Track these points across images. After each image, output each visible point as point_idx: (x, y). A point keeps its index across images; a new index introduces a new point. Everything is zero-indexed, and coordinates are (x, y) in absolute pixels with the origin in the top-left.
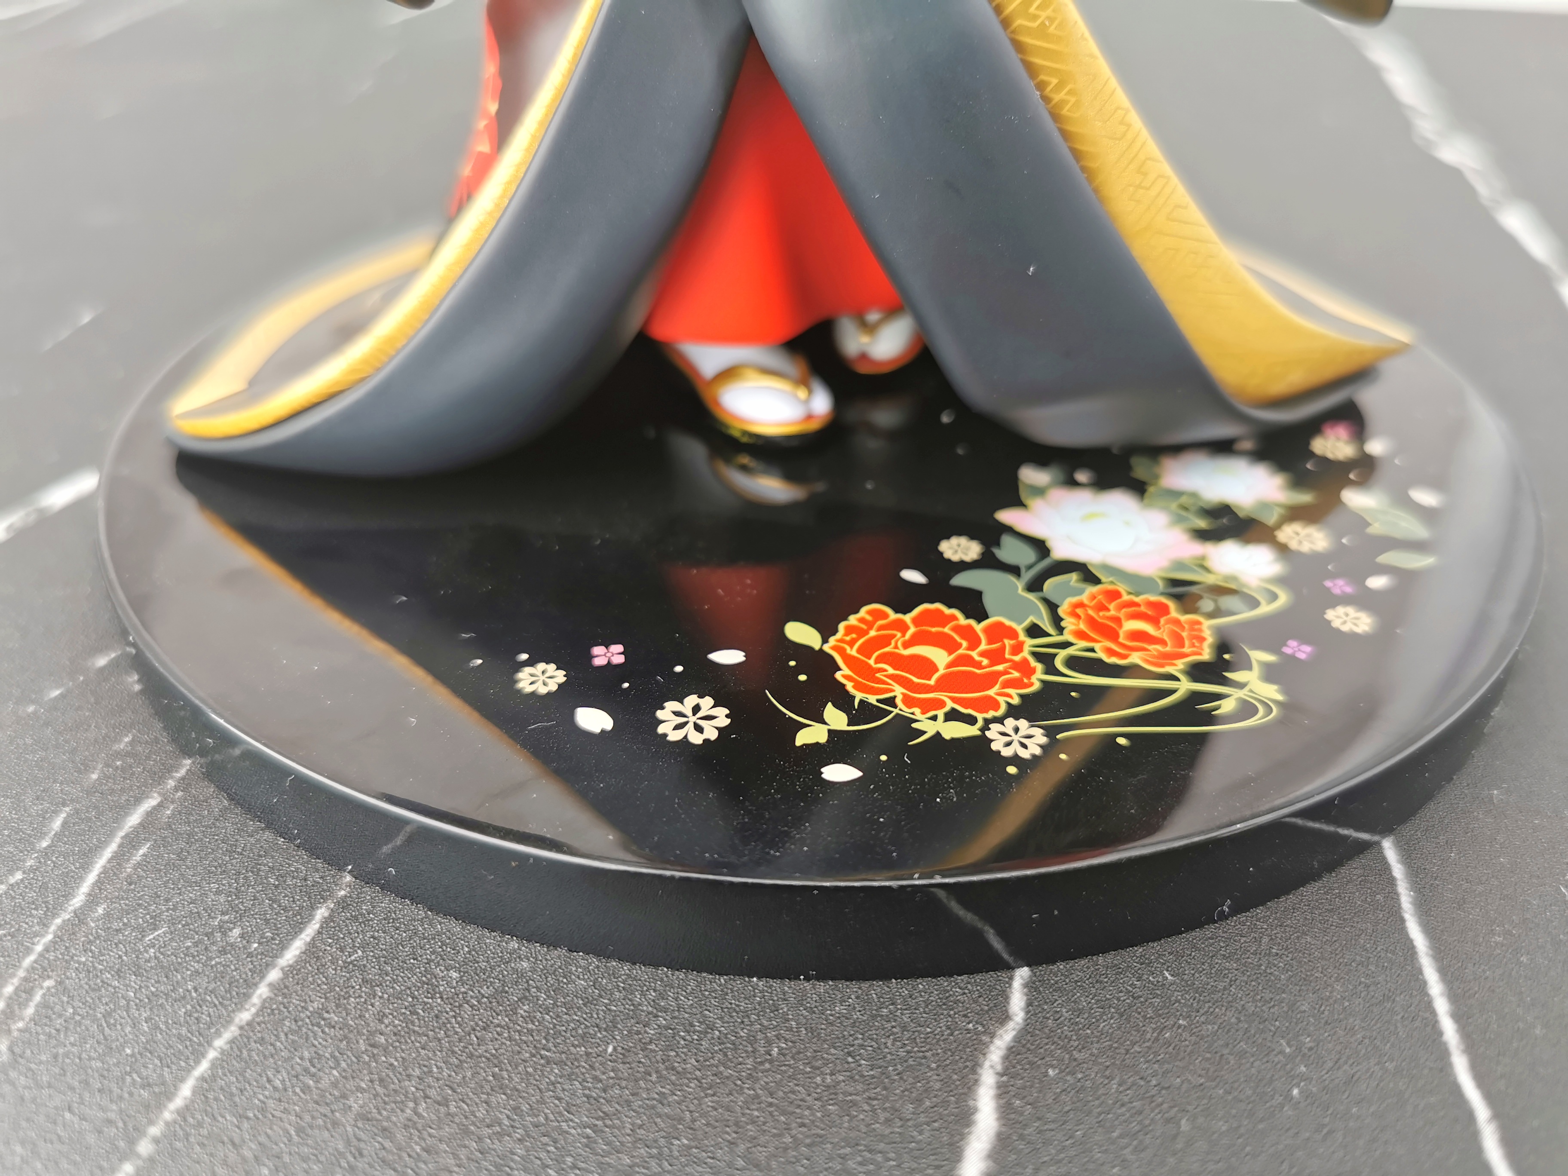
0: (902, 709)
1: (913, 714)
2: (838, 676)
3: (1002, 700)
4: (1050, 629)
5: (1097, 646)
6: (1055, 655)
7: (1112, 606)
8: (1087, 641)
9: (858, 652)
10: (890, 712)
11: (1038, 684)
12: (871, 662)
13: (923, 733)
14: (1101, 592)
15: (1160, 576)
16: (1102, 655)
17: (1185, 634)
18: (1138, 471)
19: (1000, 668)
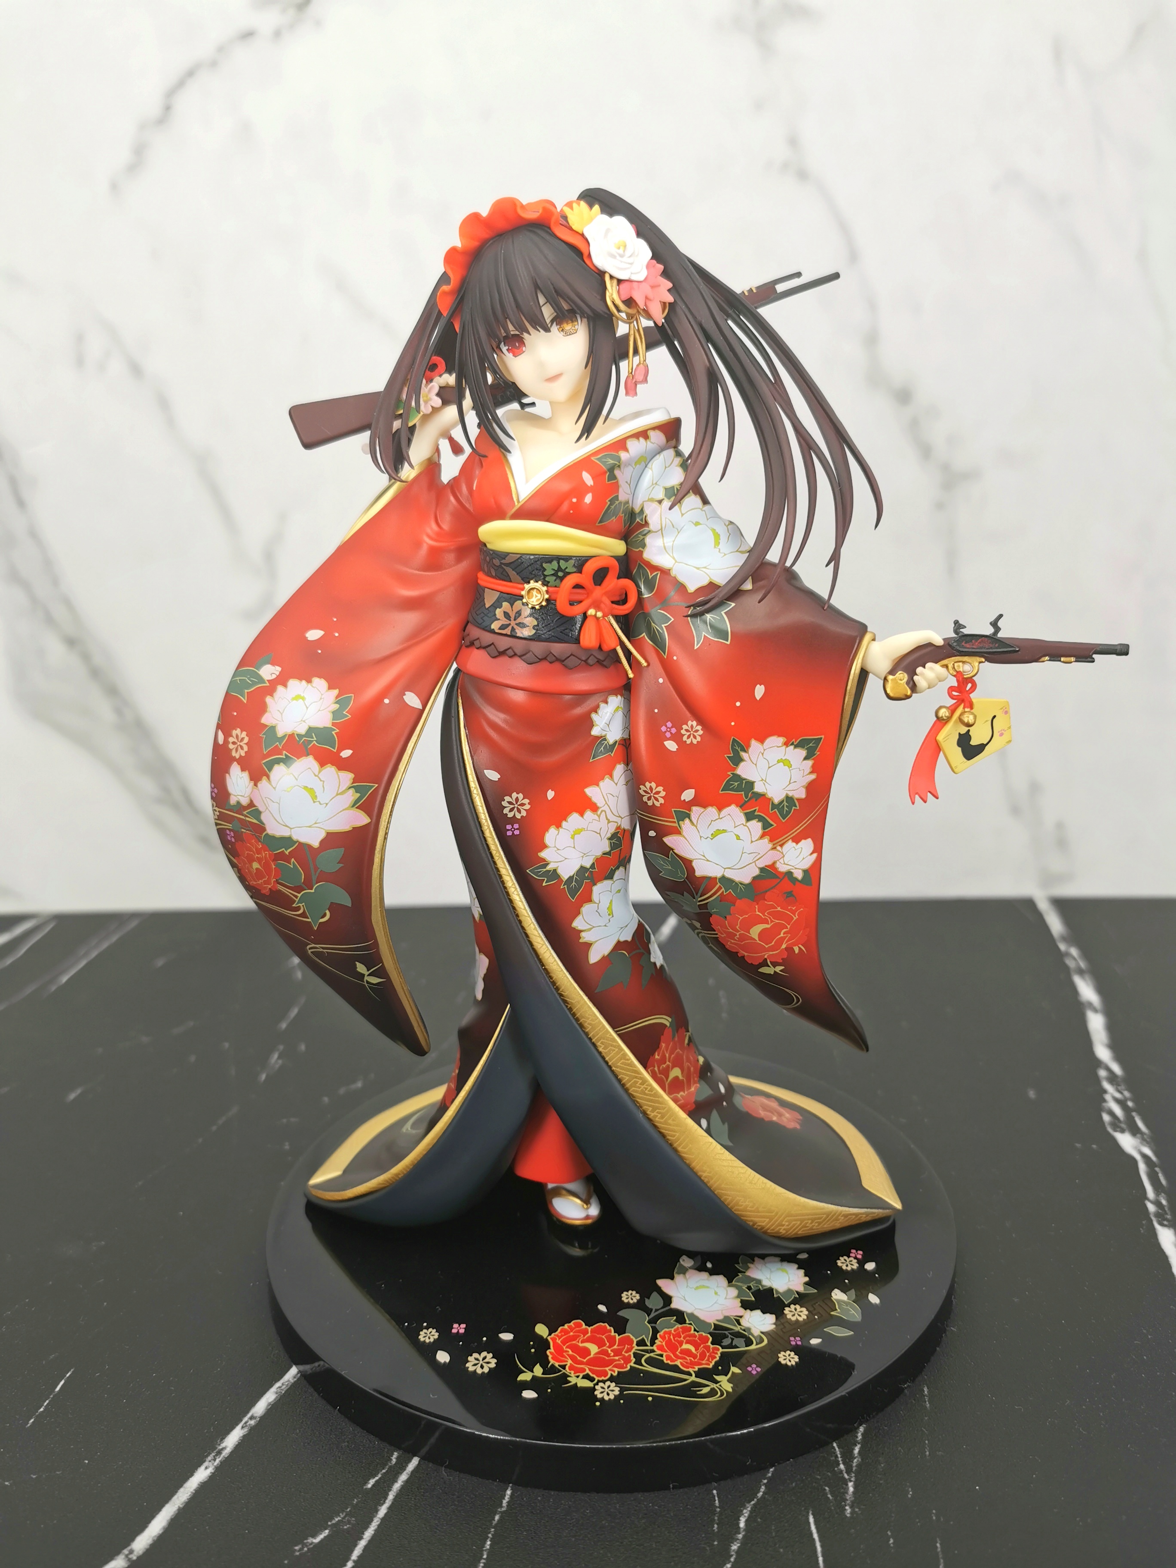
0: (567, 1370)
1: (570, 1373)
2: (548, 1352)
3: (610, 1373)
4: (648, 1343)
5: (665, 1354)
6: (644, 1355)
7: (682, 1336)
8: (662, 1351)
9: (561, 1342)
10: (561, 1371)
11: (629, 1368)
12: (564, 1347)
13: (570, 1382)
14: (681, 1328)
15: (714, 1324)
16: (664, 1359)
17: (708, 1354)
18: (741, 1264)
19: (617, 1358)
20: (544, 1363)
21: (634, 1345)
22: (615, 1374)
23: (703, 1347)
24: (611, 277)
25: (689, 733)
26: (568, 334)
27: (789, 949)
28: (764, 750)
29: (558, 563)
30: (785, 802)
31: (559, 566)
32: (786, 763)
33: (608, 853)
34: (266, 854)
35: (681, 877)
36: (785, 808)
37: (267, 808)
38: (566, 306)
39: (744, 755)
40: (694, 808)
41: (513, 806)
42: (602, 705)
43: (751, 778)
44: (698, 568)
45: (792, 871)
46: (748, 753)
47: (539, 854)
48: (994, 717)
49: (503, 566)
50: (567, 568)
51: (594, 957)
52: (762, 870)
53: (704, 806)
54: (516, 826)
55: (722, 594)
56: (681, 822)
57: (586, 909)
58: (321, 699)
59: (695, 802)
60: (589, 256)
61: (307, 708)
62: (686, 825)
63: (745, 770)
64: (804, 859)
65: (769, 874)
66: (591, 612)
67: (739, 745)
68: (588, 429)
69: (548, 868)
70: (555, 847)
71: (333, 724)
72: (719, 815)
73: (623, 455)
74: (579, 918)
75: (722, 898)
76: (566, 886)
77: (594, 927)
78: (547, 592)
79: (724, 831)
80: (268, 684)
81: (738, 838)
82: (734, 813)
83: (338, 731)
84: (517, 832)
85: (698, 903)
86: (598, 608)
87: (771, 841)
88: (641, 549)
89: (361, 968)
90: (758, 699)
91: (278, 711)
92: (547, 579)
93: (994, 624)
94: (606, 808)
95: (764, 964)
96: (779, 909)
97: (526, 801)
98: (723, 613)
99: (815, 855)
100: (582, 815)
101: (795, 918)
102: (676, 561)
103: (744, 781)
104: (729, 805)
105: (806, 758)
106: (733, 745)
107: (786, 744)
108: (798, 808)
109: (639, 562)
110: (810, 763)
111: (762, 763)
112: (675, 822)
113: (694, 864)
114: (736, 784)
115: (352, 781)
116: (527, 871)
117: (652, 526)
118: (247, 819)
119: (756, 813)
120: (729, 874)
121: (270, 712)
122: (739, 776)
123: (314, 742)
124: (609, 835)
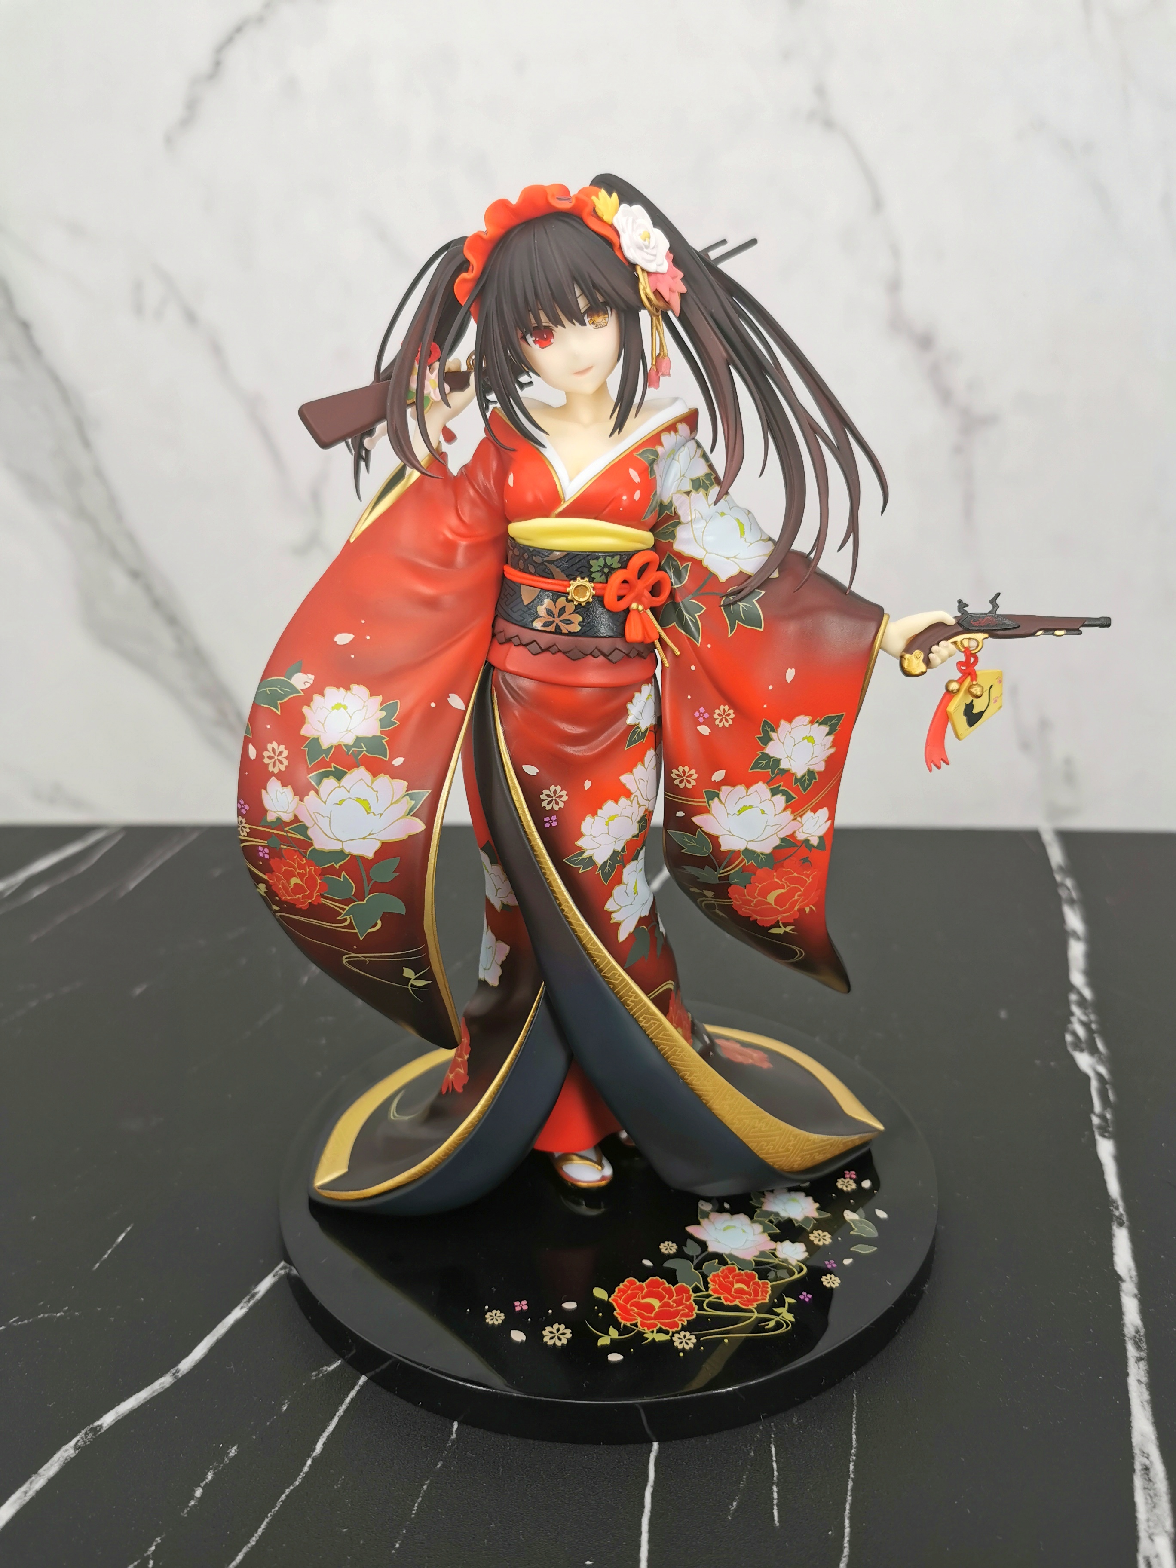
0: (640, 1328)
1: (644, 1330)
2: (615, 1313)
3: (680, 1323)
4: (704, 1289)
5: (722, 1297)
6: (704, 1301)
7: (731, 1276)
8: (718, 1294)
9: (623, 1301)
10: (635, 1330)
11: (695, 1315)
12: (628, 1306)
13: (647, 1339)
14: (727, 1269)
15: (754, 1260)
16: (723, 1301)
17: (760, 1290)
18: (754, 1200)
19: (680, 1308)
20: (617, 1326)
21: (691, 1292)
22: (685, 1323)
23: (753, 1284)
24: (643, 270)
25: (721, 717)
26: (598, 327)
27: (801, 910)
28: (792, 729)
29: (605, 560)
30: (807, 776)
31: (606, 562)
32: (810, 739)
33: (637, 836)
34: (310, 870)
35: (706, 851)
36: (807, 782)
37: (315, 823)
38: (601, 299)
39: (773, 735)
40: (724, 788)
41: (551, 799)
42: (637, 694)
43: (777, 756)
44: (728, 558)
45: (809, 838)
46: (777, 733)
47: (576, 843)
48: (992, 686)
49: (545, 563)
50: (612, 564)
51: (622, 936)
52: (782, 840)
53: (734, 785)
54: (554, 818)
55: (755, 583)
56: (710, 802)
57: (618, 891)
58: (364, 706)
59: (725, 782)
60: (620, 248)
61: (351, 717)
62: (715, 804)
63: (772, 750)
64: (820, 826)
65: (789, 844)
66: (634, 606)
67: (770, 726)
68: (620, 425)
69: (585, 856)
70: (591, 835)
71: (382, 732)
72: (747, 793)
73: (659, 449)
74: (611, 901)
75: (744, 869)
76: (600, 871)
77: (622, 907)
78: (594, 588)
79: (751, 807)
80: (302, 694)
81: (763, 812)
82: (761, 789)
83: (388, 739)
84: (555, 824)
85: (719, 876)
86: (639, 602)
87: (792, 812)
88: (670, 540)
89: (408, 973)
90: (789, 682)
91: (319, 721)
92: (593, 576)
93: (993, 602)
94: (638, 794)
95: (777, 925)
96: (795, 874)
97: (564, 793)
98: (754, 601)
99: (830, 822)
100: (616, 802)
101: (809, 882)
102: (707, 552)
103: (772, 759)
104: (756, 782)
105: (828, 734)
106: (764, 726)
107: (812, 722)
108: (817, 780)
109: (668, 553)
110: (831, 738)
111: (789, 741)
112: (705, 802)
113: (721, 840)
114: (764, 762)
115: (406, 789)
116: (564, 860)
117: (682, 519)
118: (289, 835)
119: (781, 788)
120: (751, 847)
121: (309, 723)
122: (767, 755)
123: (365, 752)
124: (639, 819)
